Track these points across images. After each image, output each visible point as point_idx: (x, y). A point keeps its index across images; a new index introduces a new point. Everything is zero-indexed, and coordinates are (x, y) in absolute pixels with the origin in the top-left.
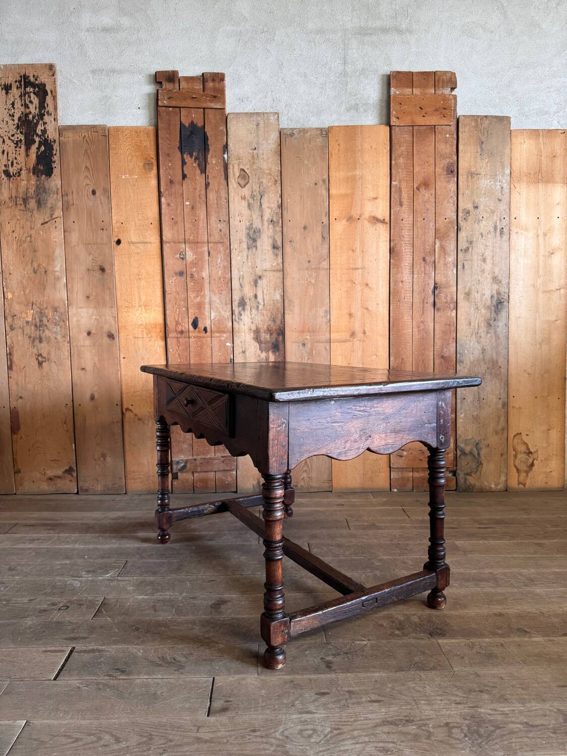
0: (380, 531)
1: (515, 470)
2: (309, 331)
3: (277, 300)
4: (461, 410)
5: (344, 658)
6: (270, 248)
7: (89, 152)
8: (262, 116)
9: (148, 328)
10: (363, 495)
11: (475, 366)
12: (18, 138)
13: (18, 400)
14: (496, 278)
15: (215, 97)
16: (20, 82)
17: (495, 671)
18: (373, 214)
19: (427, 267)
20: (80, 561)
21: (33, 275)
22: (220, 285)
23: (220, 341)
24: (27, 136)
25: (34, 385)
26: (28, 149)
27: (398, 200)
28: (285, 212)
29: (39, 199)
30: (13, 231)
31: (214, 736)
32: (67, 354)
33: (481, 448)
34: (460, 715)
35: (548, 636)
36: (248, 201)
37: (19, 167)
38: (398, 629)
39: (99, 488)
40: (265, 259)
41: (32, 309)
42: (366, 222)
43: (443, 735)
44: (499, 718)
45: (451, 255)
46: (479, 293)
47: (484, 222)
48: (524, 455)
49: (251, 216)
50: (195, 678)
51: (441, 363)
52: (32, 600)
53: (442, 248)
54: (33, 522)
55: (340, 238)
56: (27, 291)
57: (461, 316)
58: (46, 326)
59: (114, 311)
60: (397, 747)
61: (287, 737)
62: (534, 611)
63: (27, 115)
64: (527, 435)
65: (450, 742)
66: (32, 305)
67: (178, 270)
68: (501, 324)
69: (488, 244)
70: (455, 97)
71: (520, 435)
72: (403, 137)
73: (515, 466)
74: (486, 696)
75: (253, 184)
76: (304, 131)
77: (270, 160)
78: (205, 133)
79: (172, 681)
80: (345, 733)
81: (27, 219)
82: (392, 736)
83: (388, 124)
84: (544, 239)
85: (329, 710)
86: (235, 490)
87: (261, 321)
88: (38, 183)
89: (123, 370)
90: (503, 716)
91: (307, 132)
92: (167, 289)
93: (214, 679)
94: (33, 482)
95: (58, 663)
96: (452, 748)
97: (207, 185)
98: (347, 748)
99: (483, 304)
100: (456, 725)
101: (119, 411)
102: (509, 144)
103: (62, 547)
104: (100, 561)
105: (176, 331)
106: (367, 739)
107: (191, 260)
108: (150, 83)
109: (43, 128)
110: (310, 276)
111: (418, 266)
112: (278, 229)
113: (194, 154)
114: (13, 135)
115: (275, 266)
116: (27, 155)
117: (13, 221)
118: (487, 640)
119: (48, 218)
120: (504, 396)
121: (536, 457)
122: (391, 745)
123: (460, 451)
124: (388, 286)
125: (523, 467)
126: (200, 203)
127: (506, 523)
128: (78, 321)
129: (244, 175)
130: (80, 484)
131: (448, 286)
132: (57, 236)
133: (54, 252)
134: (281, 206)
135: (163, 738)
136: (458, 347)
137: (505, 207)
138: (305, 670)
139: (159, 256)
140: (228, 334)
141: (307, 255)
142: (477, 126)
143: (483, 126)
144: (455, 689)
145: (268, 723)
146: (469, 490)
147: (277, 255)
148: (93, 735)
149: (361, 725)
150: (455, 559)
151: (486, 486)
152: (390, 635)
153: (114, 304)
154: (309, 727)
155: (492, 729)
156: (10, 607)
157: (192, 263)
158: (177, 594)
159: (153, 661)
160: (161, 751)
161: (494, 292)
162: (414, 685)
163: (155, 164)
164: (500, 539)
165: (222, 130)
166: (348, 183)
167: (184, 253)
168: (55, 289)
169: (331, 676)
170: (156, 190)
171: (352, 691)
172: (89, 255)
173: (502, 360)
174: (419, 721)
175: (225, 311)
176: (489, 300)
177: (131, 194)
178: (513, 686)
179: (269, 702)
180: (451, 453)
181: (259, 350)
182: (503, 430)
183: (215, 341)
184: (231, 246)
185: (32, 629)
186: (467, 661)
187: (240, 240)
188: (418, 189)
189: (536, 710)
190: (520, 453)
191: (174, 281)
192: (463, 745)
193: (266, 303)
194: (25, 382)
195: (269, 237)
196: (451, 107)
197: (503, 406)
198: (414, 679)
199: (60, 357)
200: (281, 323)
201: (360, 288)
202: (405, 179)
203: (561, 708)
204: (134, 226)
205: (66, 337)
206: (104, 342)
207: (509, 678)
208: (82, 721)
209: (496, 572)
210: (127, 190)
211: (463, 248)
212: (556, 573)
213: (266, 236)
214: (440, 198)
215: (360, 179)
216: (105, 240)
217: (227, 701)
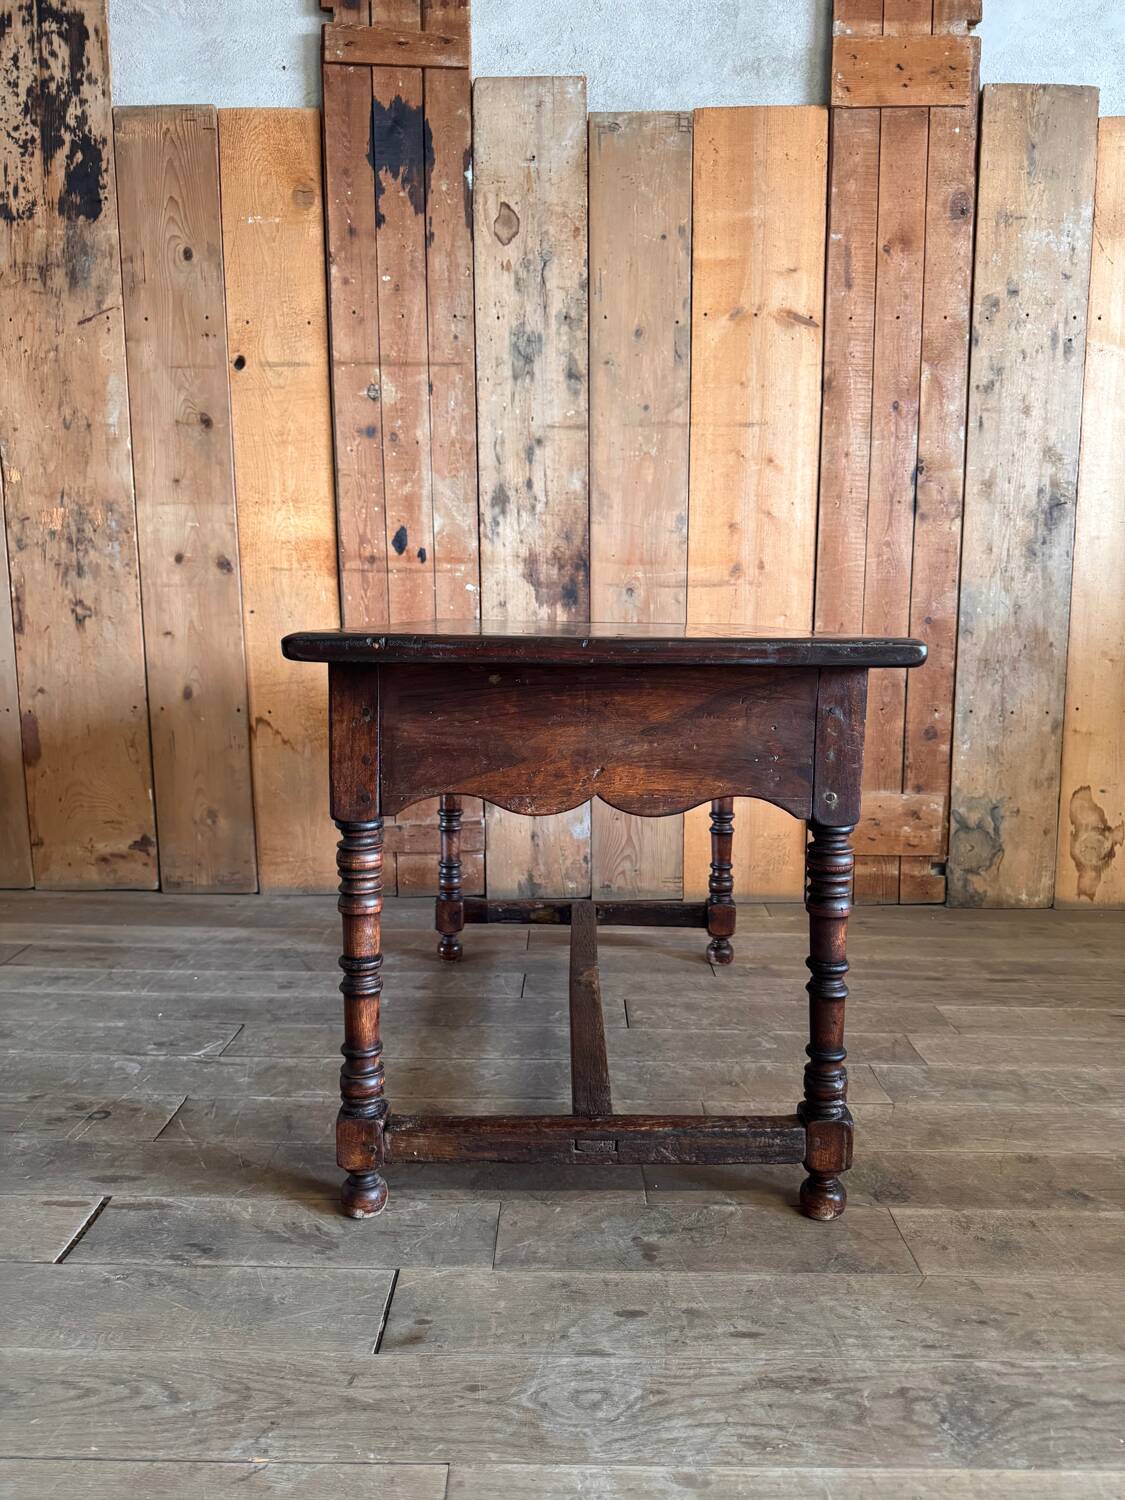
0: (779, 981)
1: (1072, 863)
2: (642, 562)
3: (575, 492)
4: (963, 735)
5: (682, 1240)
6: (562, 378)
7: (176, 164)
8: (549, 84)
9: (302, 550)
10: (748, 908)
11: (997, 642)
12: (26, 134)
13: (36, 695)
14: (1050, 449)
15: (447, 41)
16: (29, 8)
17: (1014, 1279)
18: (787, 305)
19: (902, 423)
20: (146, 1024)
21: (62, 432)
22: (453, 458)
23: (453, 579)
24: (45, 129)
25: (69, 665)
26: (48, 157)
27: (843, 273)
28: (595, 299)
29: (74, 269)
30: (20, 338)
31: (383, 1397)
32: (134, 601)
33: (1002, 817)
34: (933, 1374)
36: (516, 273)
37: (30, 197)
39: (204, 880)
40: (551, 402)
41: (62, 505)
42: (772, 324)
43: (893, 1415)
44: (1022, 1383)
45: (954, 398)
46: (1013, 482)
47: (1029, 326)
48: (1095, 836)
50: (359, 1269)
51: (925, 634)
52: (35, 1097)
53: (936, 381)
54: (62, 943)
56: (51, 467)
57: (971, 533)
58: (91, 541)
59: (229, 512)
60: (789, 1437)
61: (544, 1405)
62: (1106, 1153)
63: (45, 83)
64: (1103, 791)
65: (908, 1433)
66: (62, 497)
67: (364, 423)
68: (1057, 551)
69: (1036, 375)
70: (977, 42)
71: (1087, 792)
72: (858, 133)
73: (1073, 857)
74: (992, 1333)
75: (527, 238)
76: (640, 118)
77: (566, 184)
78: (425, 124)
79: (307, 1273)
80: (673, 1401)
81: (48, 311)
82: (778, 1413)
83: (826, 103)
85: (642, 1351)
86: (482, 893)
87: (540, 537)
88: (71, 233)
89: (249, 636)
90: (1032, 1378)
91: (648, 121)
92: (341, 465)
93: (398, 1272)
94: (70, 864)
95: (71, 1229)
96: (911, 1445)
97: (429, 238)
98: (675, 1434)
99: (1021, 505)
100: (922, 1394)
101: (245, 721)
102: (1094, 152)
103: (112, 993)
104: (187, 1023)
105: (360, 557)
106: (721, 1417)
107: (393, 402)
108: (307, 12)
109: (79, 112)
110: (648, 440)
111: (882, 421)
112: (581, 334)
113: (402, 170)
114: (16, 128)
115: (571, 417)
116: (47, 172)
117: (19, 315)
118: (999, 1212)
119: (92, 309)
120: (1056, 706)
121: (1119, 838)
122: (775, 1433)
123: (958, 822)
124: (817, 463)
125: (1091, 859)
126: (412, 277)
127: (1050, 972)
128: (156, 531)
129: (508, 216)
130: (165, 871)
131: (945, 466)
132: (111, 348)
133: (105, 384)
134: (587, 285)
135: (273, 1396)
136: (963, 600)
137: (1078, 292)
138: (597, 1261)
139: (326, 393)
140: (471, 565)
141: (642, 393)
142: (1023, 108)
143: (1037, 108)
144: (925, 1315)
145: (505, 1372)
146: (972, 904)
147: (576, 393)
148: (123, 1382)
149: (710, 1385)
150: (936, 1041)
151: (1009, 896)
153: (228, 491)
154: (595, 1385)
155: (1004, 1405)
157: (394, 407)
159: (272, 1232)
160: (264, 1424)
161: (1046, 481)
162: (832, 1303)
163: (318, 191)
164: (1035, 1005)
165: (462, 117)
166: (733, 235)
167: (377, 387)
168: (109, 463)
169: (656, 1276)
170: (319, 249)
171: (698, 1311)
172: (179, 390)
173: (1057, 629)
174: (839, 1382)
175: (464, 515)
176: (1034, 499)
177: (267, 259)
178: (1055, 1314)
179: (512, 1327)
180: (937, 825)
181: (534, 600)
182: (1052, 779)
183: (443, 583)
184: (478, 373)
185: (28, 1157)
186: (953, 1257)
187: (497, 358)
188: (887, 250)
189: (1105, 1368)
190: (1086, 830)
191: (355, 448)
192: (936, 1439)
193: (550, 498)
194: (49, 658)
195: (560, 353)
196: (966, 65)
197: (1054, 729)
198: (835, 1289)
199: (121, 608)
200: (583, 543)
201: (755, 468)
202: (858, 227)
204: (272, 328)
205: (132, 564)
206: (211, 578)
207: (1045, 1296)
208: (105, 1353)
209: (1023, 1071)
210: (257, 248)
211: (981, 384)
213: (553, 349)
214: (934, 270)
215: (760, 227)
216: (212, 359)
217: (422, 1322)
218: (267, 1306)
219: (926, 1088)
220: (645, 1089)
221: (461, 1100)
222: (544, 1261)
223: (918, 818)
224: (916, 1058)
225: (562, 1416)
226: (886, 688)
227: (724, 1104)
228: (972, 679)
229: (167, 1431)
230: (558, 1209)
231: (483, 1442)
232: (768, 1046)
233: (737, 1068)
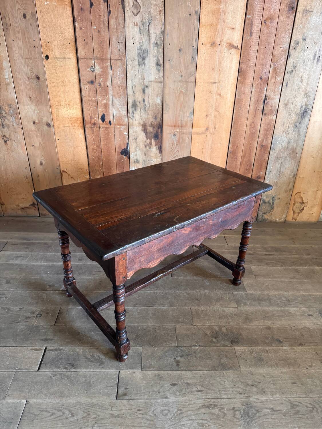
1: (292, 211)
2: (179, 126)
3: (158, 104)
4: (267, 178)
5: (186, 359)
6: (154, 65)
9: (72, 121)
11: (281, 152)
14: (307, 93)
17: (261, 371)
18: (230, 42)
19: (262, 84)
22: (119, 91)
23: (120, 130)
25: (4, 155)
27: (249, 30)
28: (166, 37)
31: (119, 413)
32: (22, 136)
33: (275, 200)
34: (241, 402)
35: (291, 345)
36: (140, 27)
38: (215, 338)
40: (151, 73)
42: (224, 47)
44: (259, 405)
45: (280, 76)
46: (294, 104)
47: (307, 51)
48: (300, 204)
49: (141, 39)
50: (110, 371)
51: (261, 149)
52: (21, 309)
53: (275, 69)
54: (16, 241)
57: (279, 120)
58: (5, 117)
59: (49, 108)
60: (209, 423)
61: (155, 415)
62: (287, 326)
64: (304, 193)
65: (234, 421)
67: (90, 80)
68: (303, 125)
69: (307, 68)
71: (300, 193)
73: (293, 210)
74: (254, 389)
75: (143, 14)
79: (98, 373)
80: (184, 412)
82: (206, 415)
85: (176, 397)
87: (147, 118)
89: (58, 147)
90: (262, 404)
92: (83, 94)
93: (119, 372)
94: (13, 210)
95: (39, 358)
96: (235, 425)
97: (109, 12)
98: (184, 423)
99: (295, 111)
100: (238, 409)
101: (59, 172)
103: (34, 263)
105: (91, 122)
106: (194, 417)
107: (99, 72)
110: (182, 87)
111: (256, 83)
112: (161, 50)
115: (157, 79)
118: (260, 347)
120: (295, 170)
121: (306, 205)
122: (206, 422)
123: (263, 201)
124: (234, 96)
125: (297, 211)
126: (104, 27)
127: (281, 251)
128: (26, 114)
129: (136, 5)
131: (273, 98)
132: (2, 51)
133: (2, 64)
134: (163, 32)
135: (95, 414)
136: (273, 140)
138: (166, 367)
139: (77, 69)
140: (125, 126)
144: (240, 383)
145: (146, 405)
146: (264, 221)
147: (159, 71)
148: (60, 411)
149: (192, 407)
150: (250, 282)
151: (274, 220)
152: (211, 342)
153: (48, 103)
154: (166, 408)
155: (255, 412)
156: (10, 314)
157: (99, 74)
159: (88, 358)
160: (94, 423)
161: (304, 104)
162: (220, 380)
164: (276, 265)
166: (214, 14)
167: (94, 67)
168: (7, 91)
169: (178, 372)
170: (71, 15)
171: (189, 383)
172: (27, 67)
173: (299, 149)
174: (220, 405)
175: (123, 110)
176: (299, 110)
177: (53, 18)
178: (269, 382)
179: (147, 389)
181: (145, 138)
182: (290, 190)
183: (117, 132)
184: (127, 63)
185: (24, 332)
186: (248, 363)
187: (133, 58)
188: (265, 22)
189: (278, 399)
190: (297, 203)
191: (87, 88)
192: (240, 423)
193: (150, 105)
195: (154, 57)
197: (293, 177)
198: (220, 375)
199: (18, 138)
200: (160, 120)
201: (215, 97)
202: (257, 13)
203: (290, 399)
204: (57, 45)
205: (19, 124)
206: (45, 129)
207: (267, 376)
208: (54, 401)
209: (271, 294)
210: (49, 15)
211: (289, 71)
212: (303, 296)
213: (152, 55)
214: (280, 30)
215: (223, 11)
216: (37, 56)
217: (126, 389)
218: (89, 384)
219: (246, 301)
220: (176, 302)
221: (130, 308)
222: (154, 367)
224: (244, 289)
225: (159, 418)
226: (248, 165)
227: (196, 308)
228: (273, 163)
229: (72, 425)
230: (156, 349)
232: (207, 284)
233: (199, 293)
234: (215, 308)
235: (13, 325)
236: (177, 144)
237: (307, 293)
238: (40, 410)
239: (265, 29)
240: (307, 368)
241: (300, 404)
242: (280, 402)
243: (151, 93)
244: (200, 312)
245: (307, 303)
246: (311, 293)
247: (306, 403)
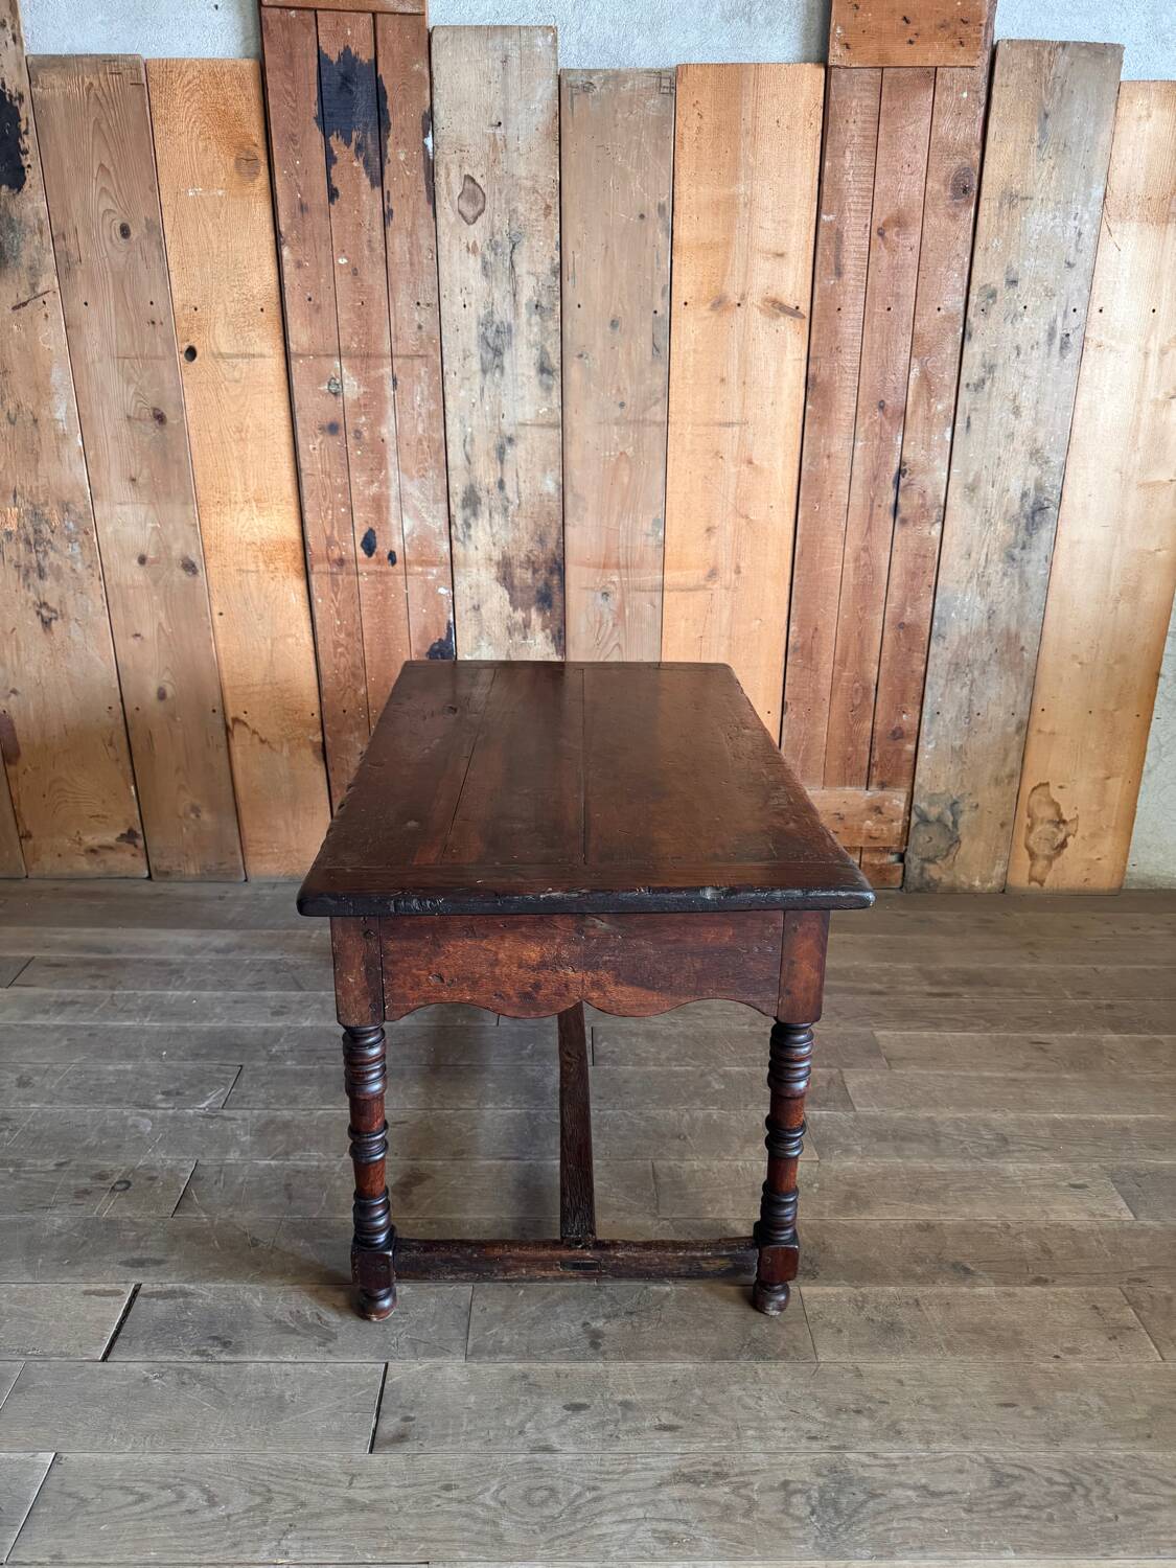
1: (1026, 853)
2: (618, 566)
3: (548, 494)
4: (928, 735)
5: (624, 1325)
6: (533, 372)
7: (104, 126)
8: (516, 36)
9: (268, 552)
11: (969, 646)
13: (9, 696)
14: (1037, 451)
17: (891, 1365)
18: (772, 294)
19: (887, 423)
20: (151, 1065)
21: (7, 428)
22: (421, 457)
23: (425, 581)
25: (39, 667)
27: (832, 259)
28: (568, 285)
31: (377, 1497)
32: (101, 603)
33: (962, 812)
34: (811, 1466)
35: (1005, 1283)
36: (483, 256)
39: (192, 870)
40: (522, 398)
41: (15, 505)
42: (755, 313)
44: (880, 1474)
45: (943, 396)
46: (997, 486)
47: (1026, 319)
48: (1051, 828)
49: (490, 293)
50: (354, 1363)
51: (898, 639)
52: (61, 1165)
53: (925, 378)
54: (63, 955)
55: (695, 351)
56: (0, 465)
57: (951, 538)
58: (49, 542)
59: (190, 513)
60: (692, 1532)
61: (503, 1503)
62: (993, 1219)
64: (1061, 787)
65: (784, 1526)
66: (15, 496)
67: (326, 422)
68: (1036, 556)
69: (1031, 372)
71: (1046, 788)
72: (857, 105)
73: (1027, 847)
74: (865, 1423)
75: (495, 216)
76: (616, 77)
77: (535, 154)
78: (378, 80)
79: (312, 1369)
80: (605, 1497)
82: (686, 1507)
83: (823, 61)
84: (1161, 361)
85: (582, 1446)
87: (514, 540)
89: (220, 639)
90: (887, 1470)
91: (626, 81)
92: (305, 465)
93: (387, 1366)
94: (60, 855)
95: (110, 1319)
96: (785, 1538)
97: (387, 216)
98: (604, 1530)
99: (1003, 510)
100: (800, 1486)
101: (220, 722)
102: (1112, 119)
103: (117, 1024)
104: (189, 1065)
105: (328, 557)
106: (640, 1513)
107: (355, 397)
110: (624, 439)
111: (867, 421)
112: (553, 325)
113: (354, 135)
115: (543, 416)
118: (892, 1289)
119: (25, 292)
120: (1022, 708)
121: (1072, 830)
122: (682, 1527)
123: (918, 816)
124: (797, 466)
125: (1044, 849)
126: (371, 260)
127: (987, 983)
128: (116, 532)
129: (472, 191)
130: (154, 861)
131: (928, 469)
132: (51, 336)
133: (48, 376)
134: (560, 271)
135: (290, 1498)
136: (937, 605)
137: (1081, 282)
138: (552, 1350)
139: (284, 386)
140: (442, 568)
141: (619, 390)
142: (1039, 70)
143: (1054, 69)
144: (813, 1405)
145: (474, 1471)
146: (928, 888)
147: (548, 389)
148: (170, 1487)
149: (635, 1480)
150: (868, 1079)
151: (963, 882)
153: (188, 495)
154: (544, 1482)
155: (862, 1497)
156: (22, 1182)
157: (357, 403)
158: (332, 1156)
159: (280, 1322)
160: (284, 1527)
161: (1031, 485)
162: (741, 1393)
163: (263, 160)
164: (965, 1027)
165: (420, 74)
166: (717, 214)
167: (338, 381)
168: (60, 461)
169: (596, 1366)
170: (269, 226)
171: (630, 1403)
172: (128, 383)
173: (1029, 634)
174: (737, 1475)
175: (434, 517)
176: (1017, 504)
177: (212, 237)
178: (918, 1402)
179: (480, 1423)
180: (897, 820)
181: (507, 603)
182: (1012, 776)
183: (414, 584)
184: (445, 367)
186: (846, 1340)
187: (464, 351)
188: (881, 234)
189: (948, 1458)
190: (1042, 823)
191: (317, 446)
192: (804, 1532)
193: (523, 499)
194: (19, 659)
195: (531, 345)
196: (980, 18)
197: (1018, 730)
198: (744, 1378)
199: (87, 610)
200: (557, 546)
201: (733, 470)
202: (852, 207)
203: (992, 1456)
204: (223, 315)
205: (94, 565)
206: (176, 579)
207: (913, 1382)
208: (151, 1457)
209: (939, 1118)
210: (201, 225)
211: (971, 382)
212: (1055, 1125)
213: (524, 341)
214: (930, 257)
215: (746, 205)
216: (160, 349)
217: (407, 1419)
218: (279, 1405)
219: (851, 1141)
220: (604, 1145)
221: (440, 1163)
222: (508, 1352)
223: (881, 813)
224: (847, 1102)
226: (857, 690)
227: (672, 1163)
228: (942, 682)
229: (208, 1534)
230: (522, 1292)
231: (453, 1541)
232: (717, 1087)
233: (687, 1117)
234: (740, 1163)
235: (29, 1216)
236: (614, 625)
237: (1072, 1116)
238: (100, 1486)
239: (885, 252)
240: (1057, 1357)
241: (1024, 1473)
242: (954, 1464)
243: (526, 460)
244: (684, 1177)
245: (1069, 1147)
246: (1085, 1117)
247: (1048, 1468)
